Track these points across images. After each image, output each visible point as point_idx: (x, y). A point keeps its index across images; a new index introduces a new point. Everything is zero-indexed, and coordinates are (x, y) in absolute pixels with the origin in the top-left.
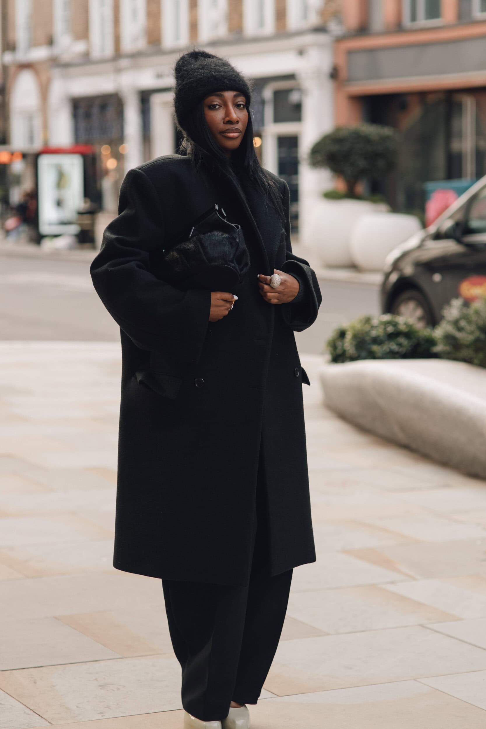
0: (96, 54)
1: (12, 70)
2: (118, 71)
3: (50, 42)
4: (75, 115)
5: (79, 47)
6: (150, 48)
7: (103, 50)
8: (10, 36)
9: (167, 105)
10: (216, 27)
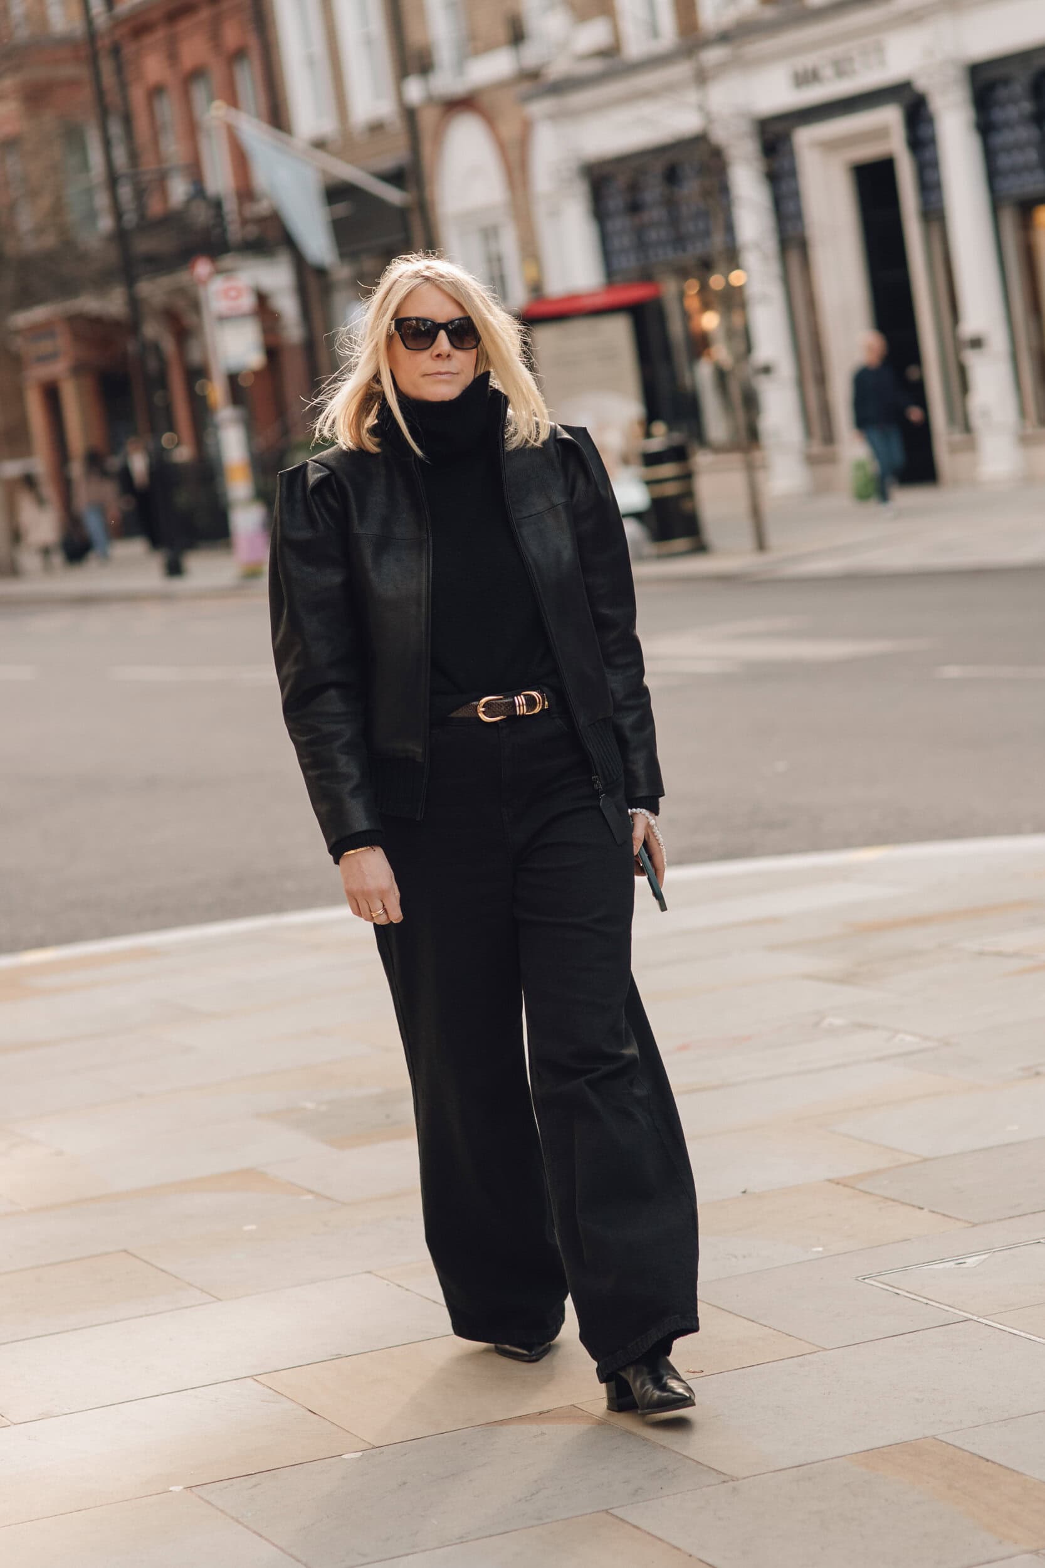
0: (636, 47)
1: (428, 119)
2: (702, 78)
3: (517, 35)
4: (599, 212)
5: (594, 35)
6: (769, 13)
7: (654, 32)
8: (414, 37)
9: (830, 146)
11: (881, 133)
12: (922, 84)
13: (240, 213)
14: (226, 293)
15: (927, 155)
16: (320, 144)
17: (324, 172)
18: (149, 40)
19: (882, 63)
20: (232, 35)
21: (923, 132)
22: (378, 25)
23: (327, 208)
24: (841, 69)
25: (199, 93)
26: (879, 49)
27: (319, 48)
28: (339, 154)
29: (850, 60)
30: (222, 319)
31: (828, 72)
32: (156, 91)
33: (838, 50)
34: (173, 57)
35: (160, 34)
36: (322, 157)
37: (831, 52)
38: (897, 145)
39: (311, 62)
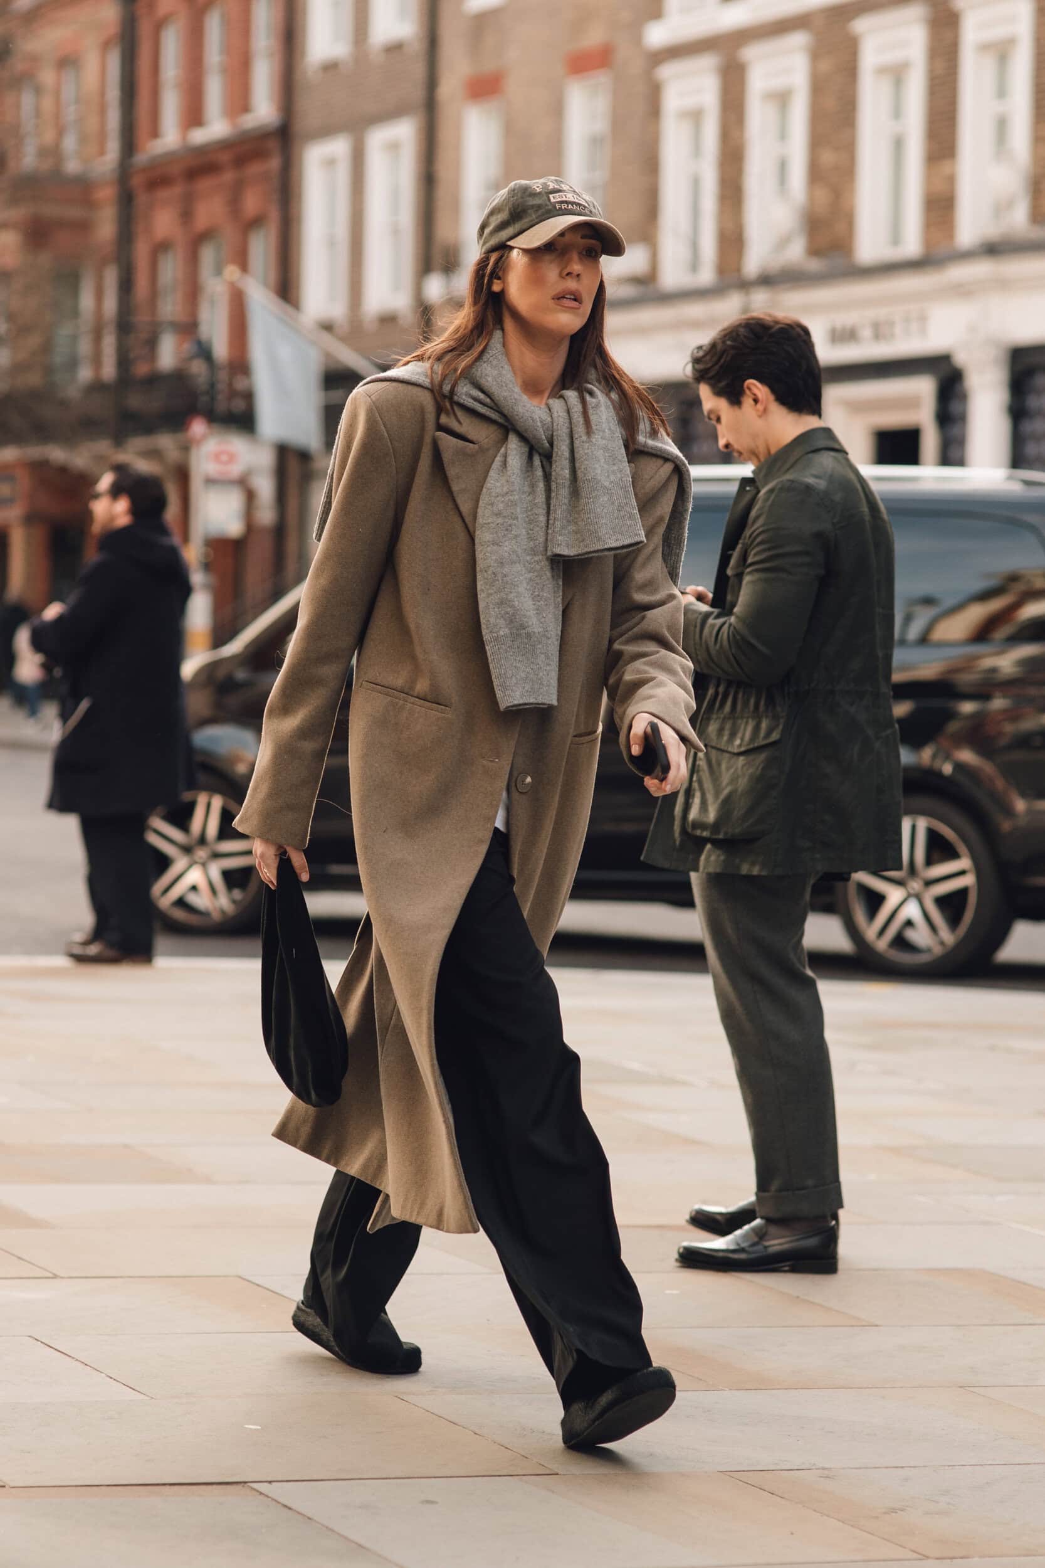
0: (672, 278)
6: (814, 265)
7: (694, 265)
8: (443, 232)
9: (856, 407)
10: (1001, 208)
11: (912, 403)
12: (961, 359)
13: (230, 385)
14: (217, 457)
15: (955, 431)
16: (327, 327)
17: (328, 355)
18: (163, 194)
19: (923, 331)
20: (252, 202)
21: (954, 407)
22: (407, 217)
23: (322, 394)
24: (879, 332)
25: (208, 255)
26: (923, 319)
27: (342, 231)
28: (343, 339)
29: (891, 324)
30: (210, 482)
31: (866, 333)
32: (162, 247)
33: (880, 313)
34: (187, 215)
35: (176, 191)
36: (327, 340)
37: (871, 314)
38: (924, 417)
39: (331, 243)
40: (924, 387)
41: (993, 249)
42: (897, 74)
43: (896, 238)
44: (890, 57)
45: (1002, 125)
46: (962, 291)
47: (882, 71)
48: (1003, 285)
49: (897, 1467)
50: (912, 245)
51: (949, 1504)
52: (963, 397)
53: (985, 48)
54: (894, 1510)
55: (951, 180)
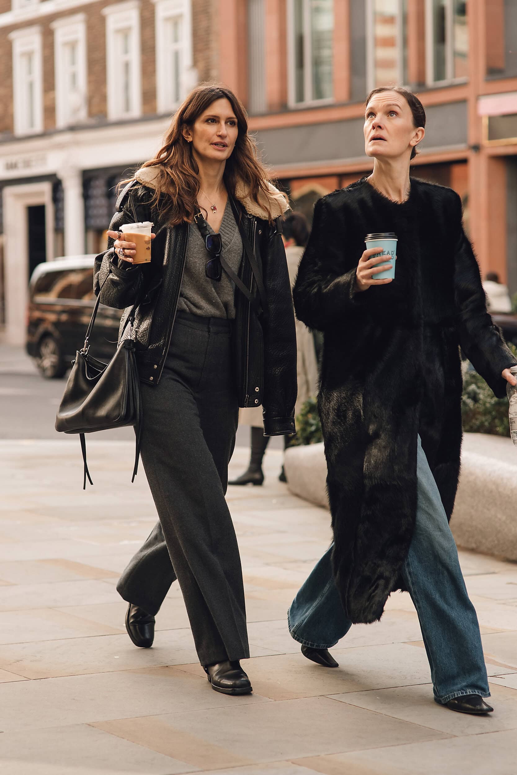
9: (19, 196)
10: (76, 111)
11: (41, 194)
12: (62, 174)
15: (60, 205)
19: (44, 164)
21: (59, 195)
24: (27, 164)
26: (44, 158)
29: (31, 161)
31: (20, 165)
33: (26, 156)
37: (23, 157)
38: (47, 200)
40: (46, 188)
41: (73, 129)
42: (29, 55)
43: (32, 124)
44: (26, 48)
45: (74, 77)
46: (61, 146)
47: (23, 54)
48: (77, 143)
49: (20, 643)
50: (38, 127)
51: (41, 657)
52: (62, 191)
53: (65, 44)
54: (18, 661)
55: (53, 100)
